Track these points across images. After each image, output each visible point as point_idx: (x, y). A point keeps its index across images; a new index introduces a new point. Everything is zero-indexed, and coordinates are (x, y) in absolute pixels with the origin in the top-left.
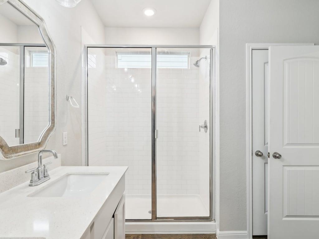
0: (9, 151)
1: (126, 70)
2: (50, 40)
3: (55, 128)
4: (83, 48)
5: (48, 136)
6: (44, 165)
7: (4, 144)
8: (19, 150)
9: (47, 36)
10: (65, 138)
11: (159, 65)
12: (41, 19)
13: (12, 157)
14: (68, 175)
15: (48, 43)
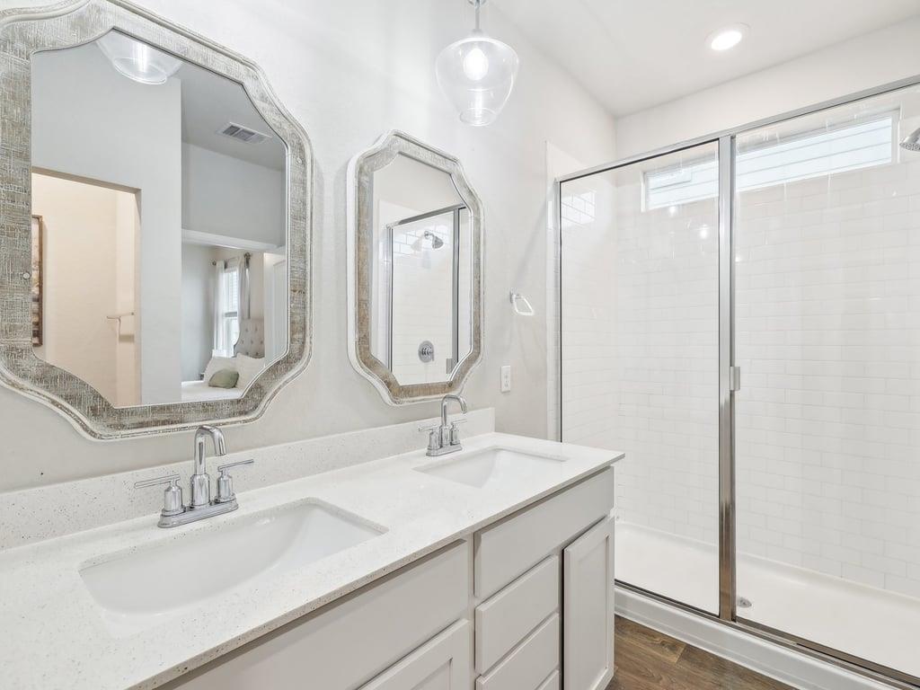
0: (400, 392)
1: (673, 210)
2: (470, 193)
3: (480, 357)
4: (550, 188)
5: (466, 372)
6: (452, 424)
7: (392, 381)
8: (415, 393)
9: (466, 186)
10: (506, 377)
11: (742, 184)
12: (454, 161)
13: (403, 402)
14: (496, 450)
15: (468, 199)
